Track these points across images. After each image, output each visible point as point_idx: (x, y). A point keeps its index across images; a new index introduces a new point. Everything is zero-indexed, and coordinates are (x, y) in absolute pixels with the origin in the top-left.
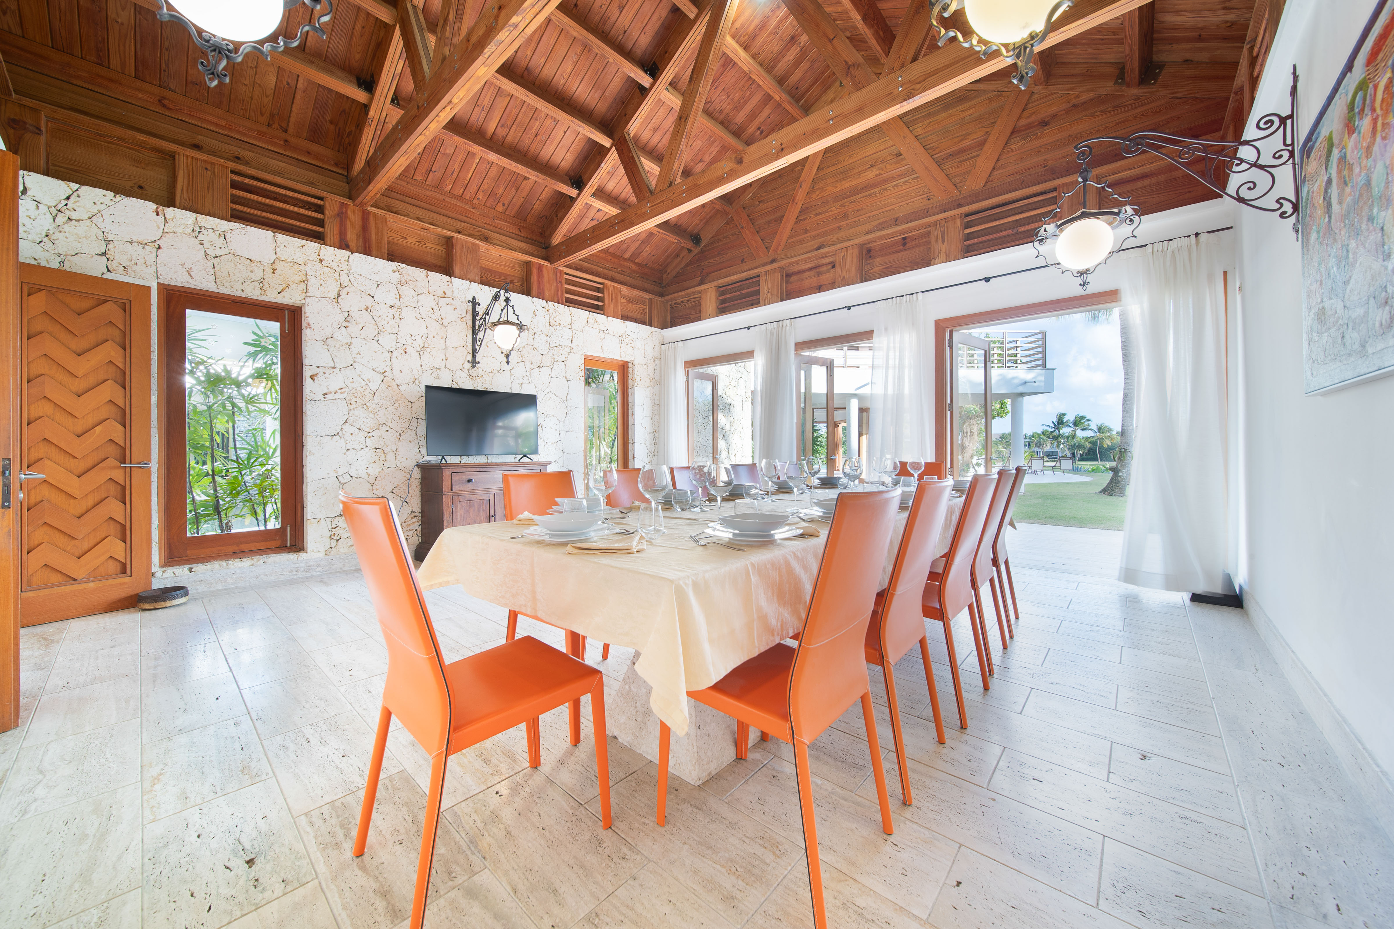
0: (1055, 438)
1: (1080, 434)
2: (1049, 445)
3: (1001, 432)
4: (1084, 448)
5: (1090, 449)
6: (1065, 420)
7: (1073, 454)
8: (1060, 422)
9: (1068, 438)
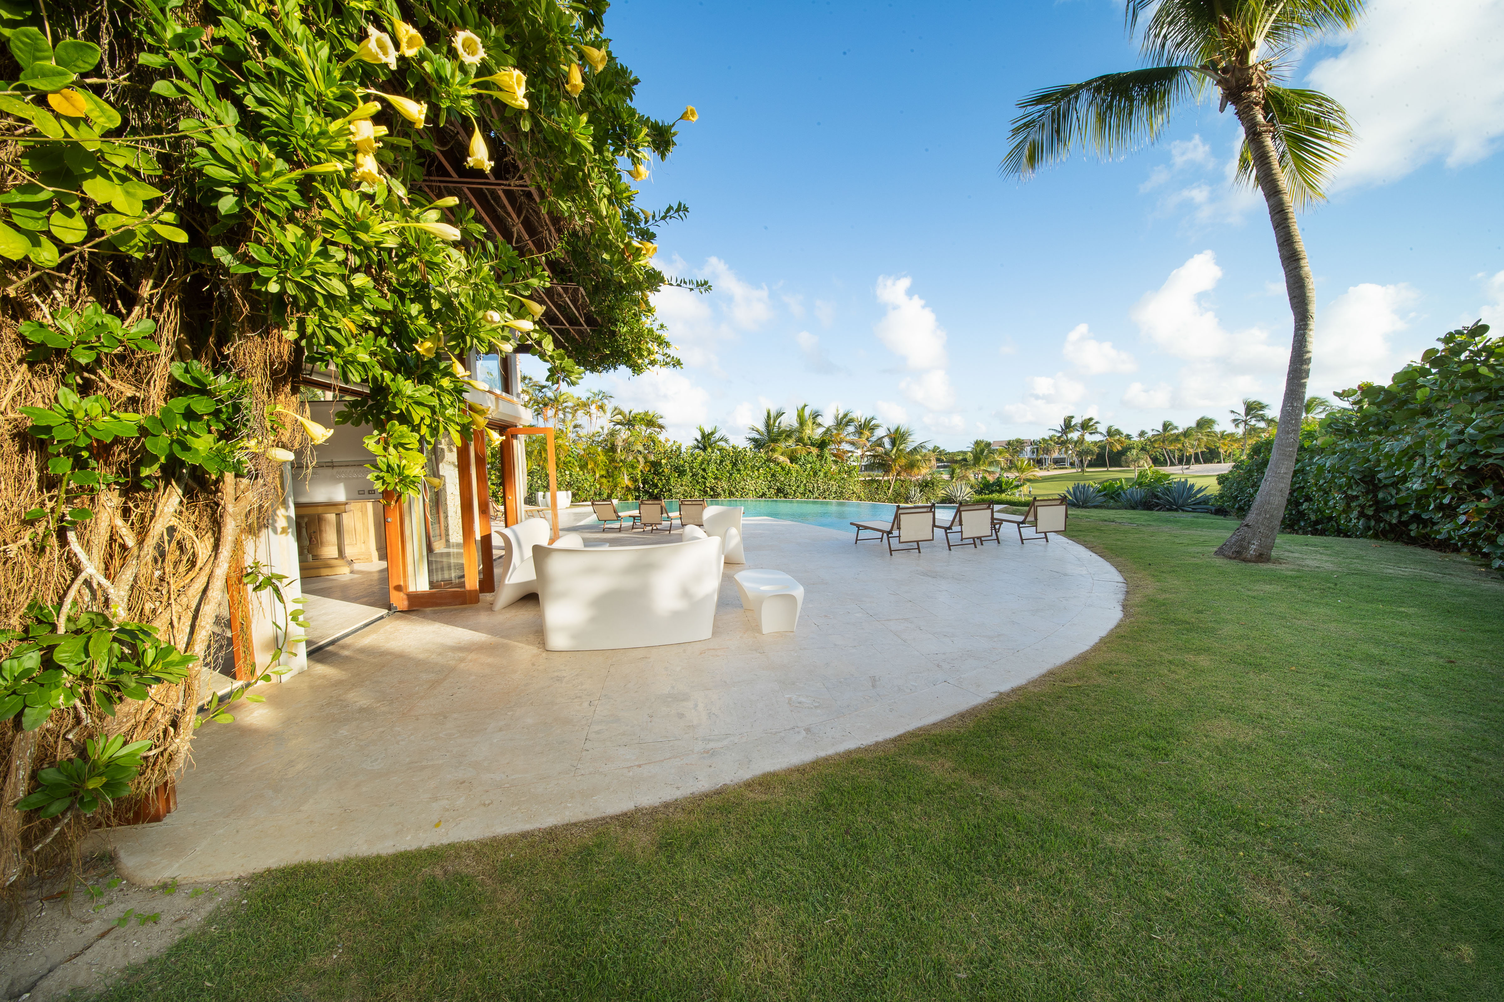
0: (1063, 443)
1: (1089, 438)
2: (1057, 451)
3: (1007, 439)
4: (1093, 454)
5: (1098, 455)
6: (1073, 423)
7: (1081, 461)
8: (1068, 426)
9: (1076, 443)
